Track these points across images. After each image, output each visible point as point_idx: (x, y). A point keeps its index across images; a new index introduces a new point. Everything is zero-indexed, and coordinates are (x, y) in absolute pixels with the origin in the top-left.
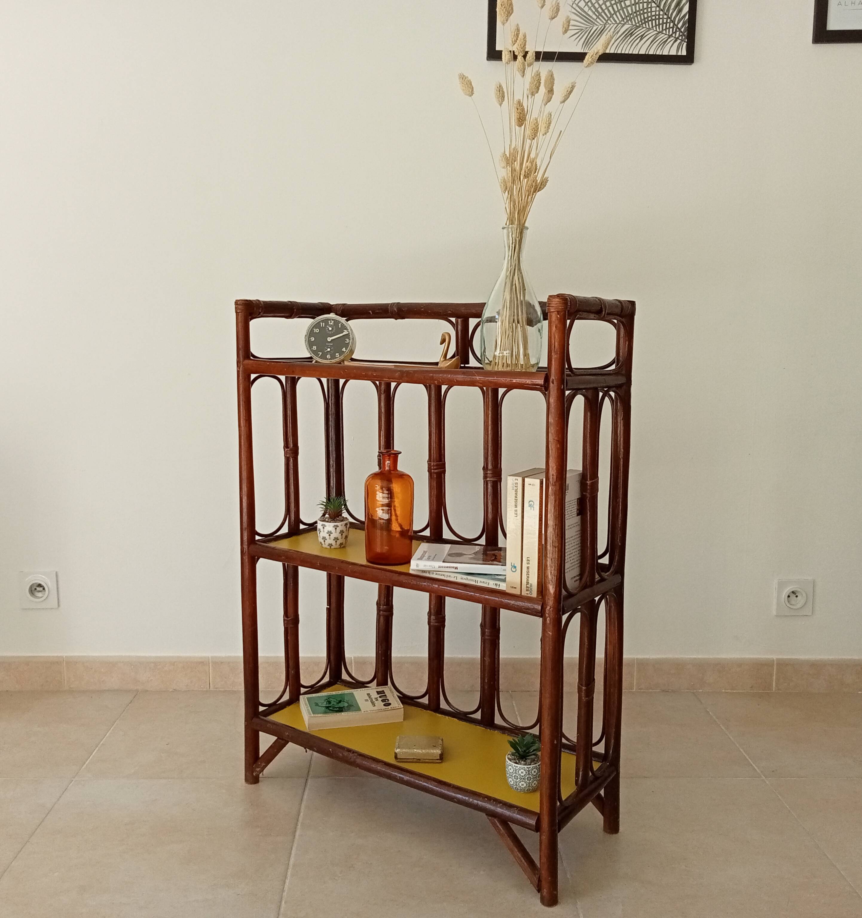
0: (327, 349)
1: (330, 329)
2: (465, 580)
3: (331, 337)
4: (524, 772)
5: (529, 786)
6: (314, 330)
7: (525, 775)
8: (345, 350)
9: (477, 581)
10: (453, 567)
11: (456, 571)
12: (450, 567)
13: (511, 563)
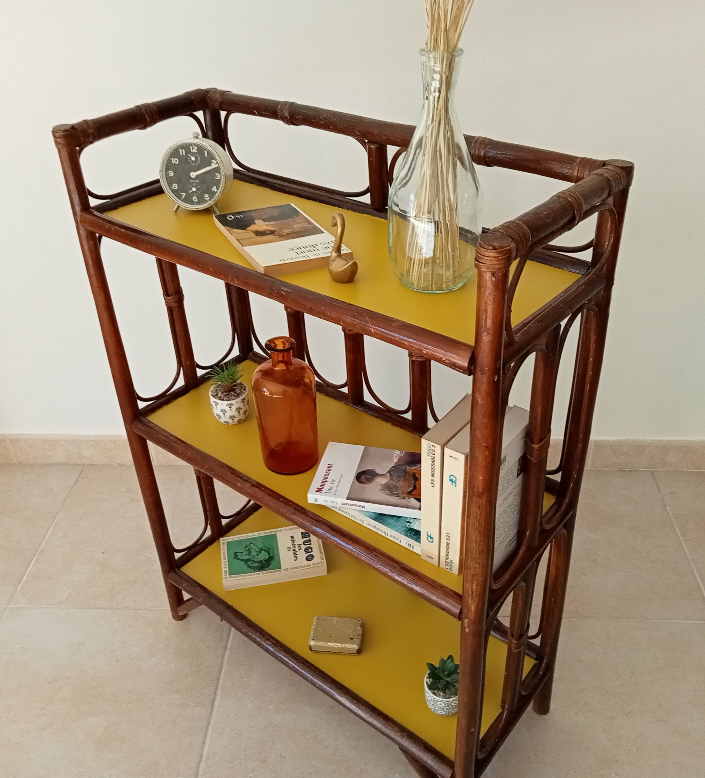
0: (191, 189)
1: (193, 159)
2: (372, 527)
3: (194, 171)
5: (448, 713)
6: (172, 160)
7: (443, 706)
8: (216, 190)
9: (386, 533)
10: (360, 506)
11: (363, 509)
12: (355, 505)
13: (427, 533)
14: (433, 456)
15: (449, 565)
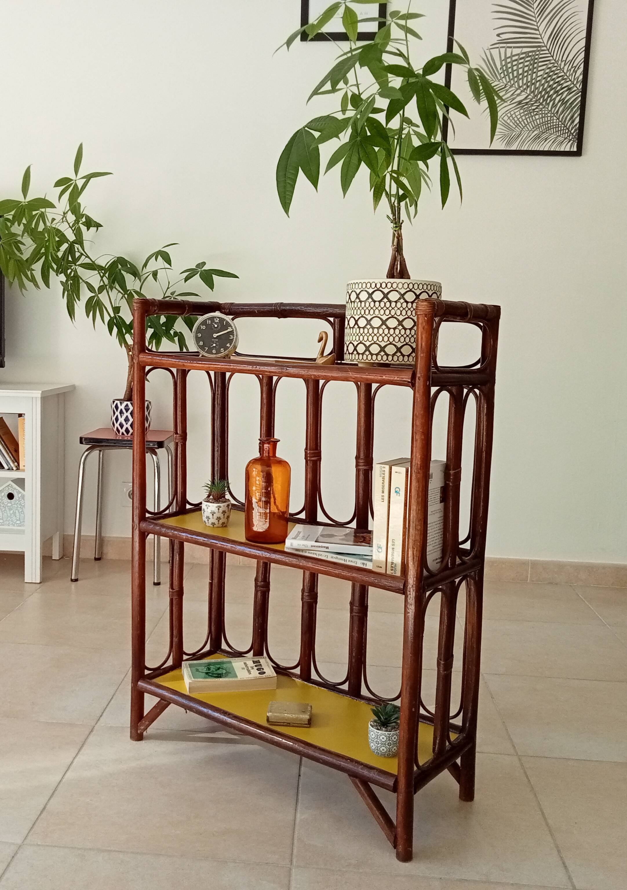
0: (213, 345)
1: (216, 326)
2: (334, 559)
3: (216, 334)
4: (385, 738)
5: (389, 751)
6: (201, 327)
7: (385, 741)
8: (229, 345)
9: (346, 560)
10: (325, 547)
11: (327, 550)
12: (322, 547)
13: (378, 545)
14: (383, 475)
15: (394, 569)
